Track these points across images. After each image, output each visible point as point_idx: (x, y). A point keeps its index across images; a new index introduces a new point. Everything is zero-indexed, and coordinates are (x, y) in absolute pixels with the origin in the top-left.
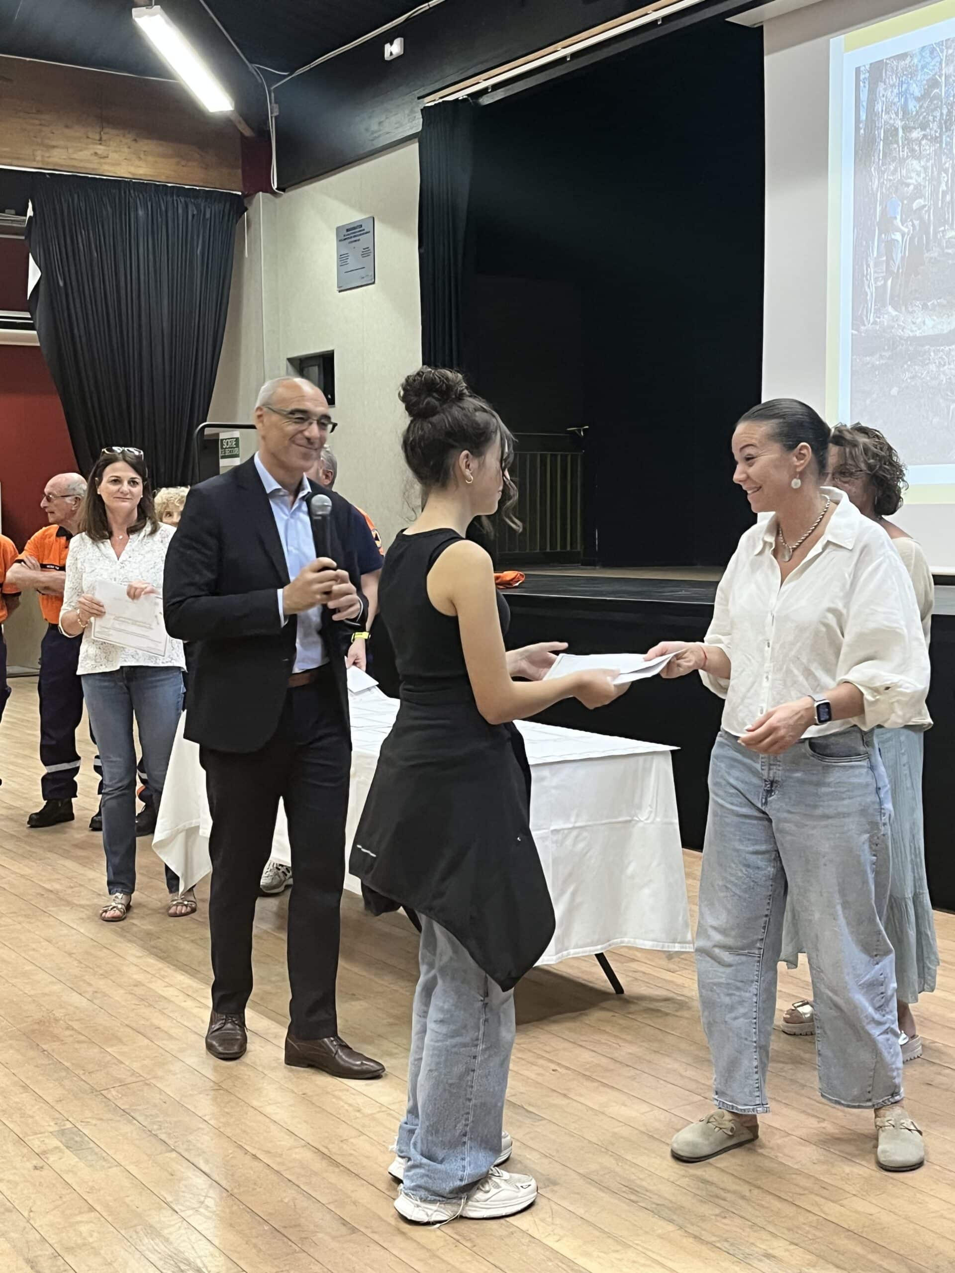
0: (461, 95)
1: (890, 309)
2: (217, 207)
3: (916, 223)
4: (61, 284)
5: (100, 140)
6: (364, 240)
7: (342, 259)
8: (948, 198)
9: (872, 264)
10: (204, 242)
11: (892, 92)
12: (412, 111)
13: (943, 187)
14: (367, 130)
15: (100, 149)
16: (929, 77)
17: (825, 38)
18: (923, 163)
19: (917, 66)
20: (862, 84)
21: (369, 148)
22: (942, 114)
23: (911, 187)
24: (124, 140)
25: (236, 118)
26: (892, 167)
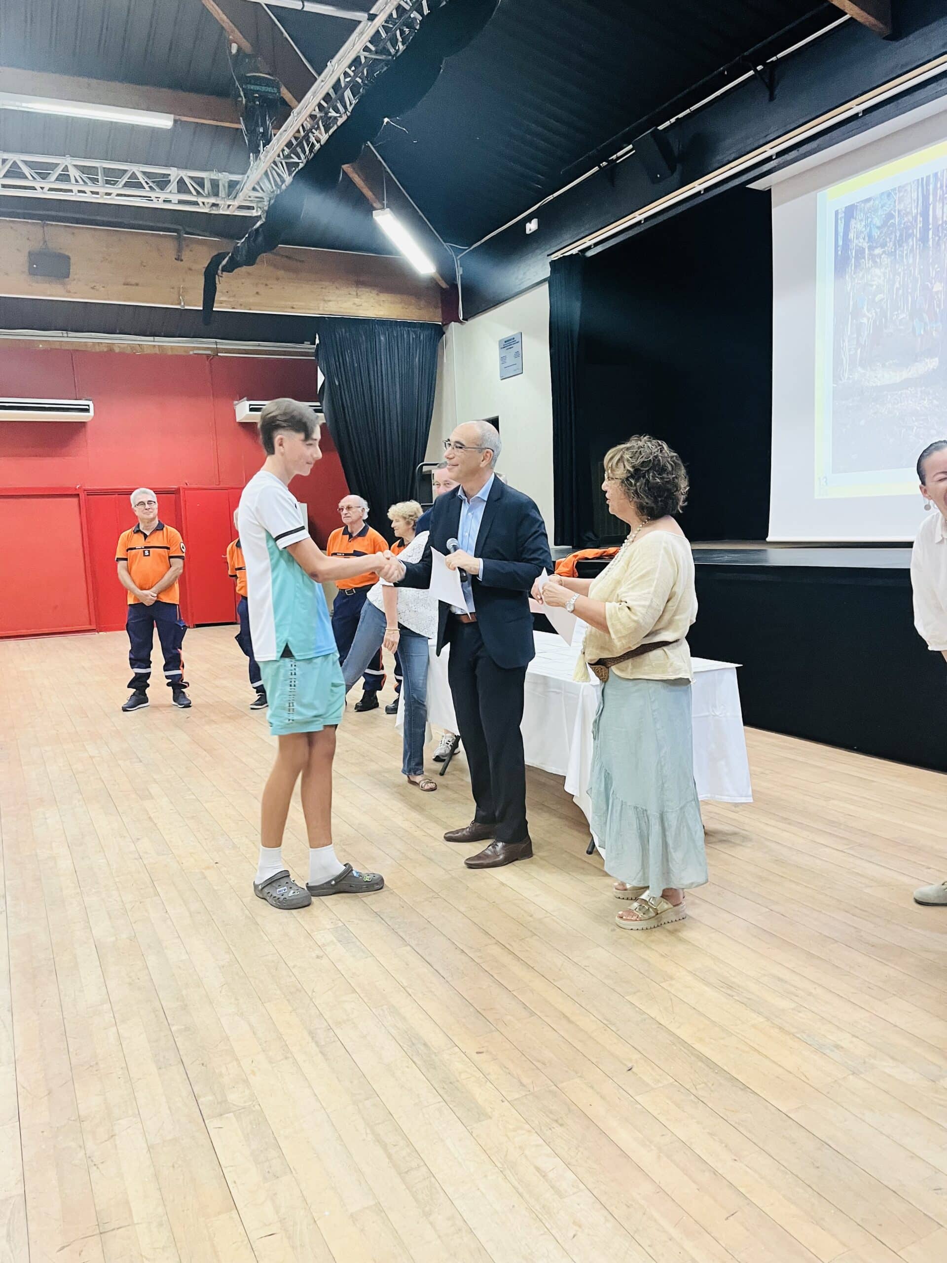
0: (574, 252)
1: (860, 369)
2: (427, 333)
4: (337, 384)
5: (357, 294)
6: (516, 347)
7: (503, 359)
8: (901, 292)
9: (846, 341)
10: (419, 355)
11: (861, 224)
12: (544, 265)
13: (897, 285)
14: (516, 278)
15: (357, 300)
16: (887, 212)
17: (813, 193)
18: (882, 270)
19: (878, 205)
20: (839, 221)
21: (517, 290)
22: (896, 236)
23: (875, 287)
24: (371, 295)
25: (438, 277)
26: (861, 275)
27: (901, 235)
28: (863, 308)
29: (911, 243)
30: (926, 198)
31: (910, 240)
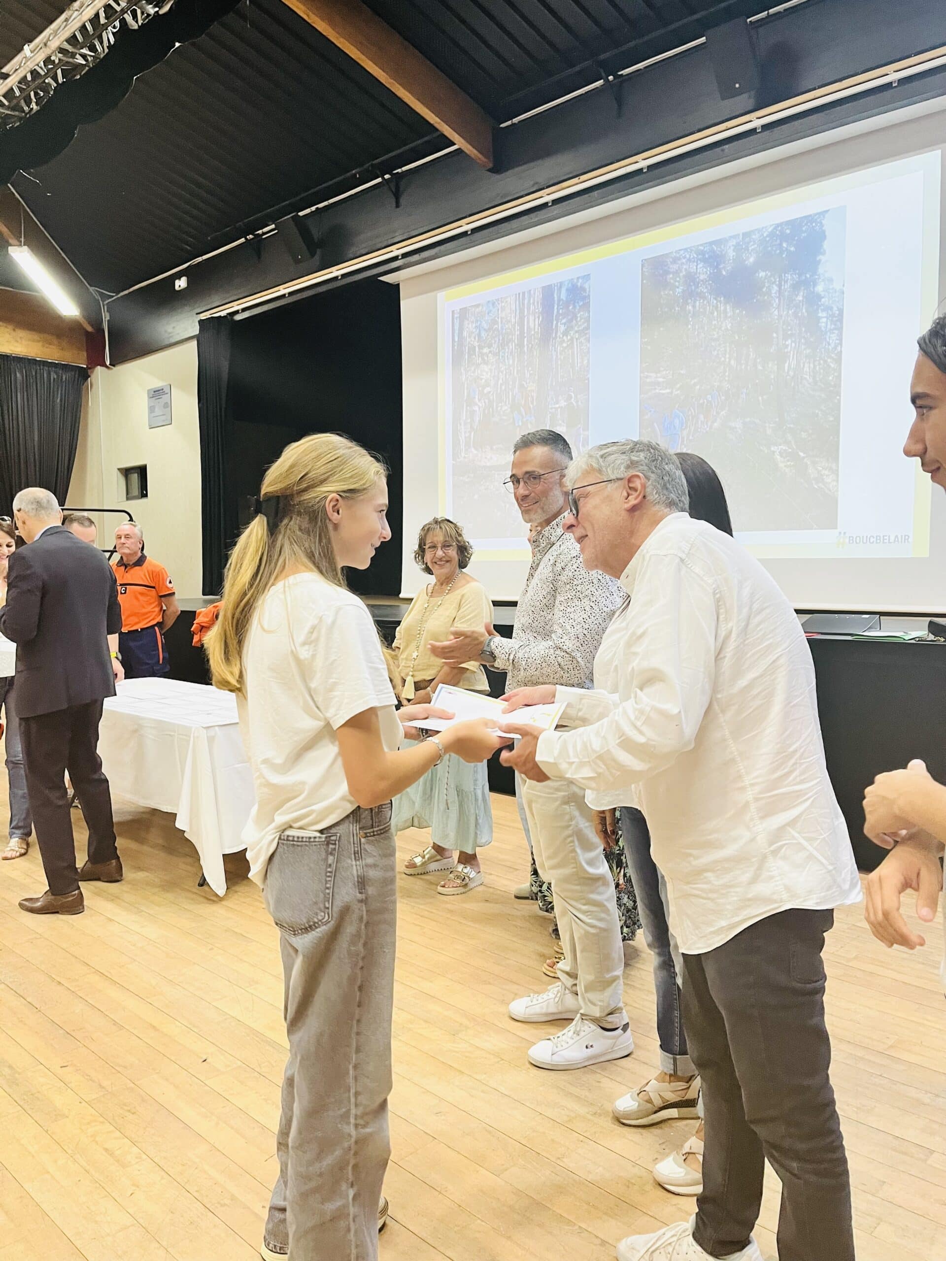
0: (223, 314)
1: (473, 450)
2: (70, 374)
3: (487, 401)
6: (165, 398)
7: (151, 409)
8: (503, 387)
9: (462, 424)
10: (61, 395)
11: (472, 325)
12: (193, 321)
13: (500, 381)
14: (166, 331)
16: (492, 318)
17: (435, 293)
18: (489, 367)
19: (485, 311)
20: (455, 320)
21: (166, 343)
22: (499, 339)
23: (483, 381)
24: (7, 330)
25: (83, 320)
26: (473, 369)
27: (503, 339)
28: (475, 398)
29: (511, 347)
30: (522, 311)
31: (510, 344)
